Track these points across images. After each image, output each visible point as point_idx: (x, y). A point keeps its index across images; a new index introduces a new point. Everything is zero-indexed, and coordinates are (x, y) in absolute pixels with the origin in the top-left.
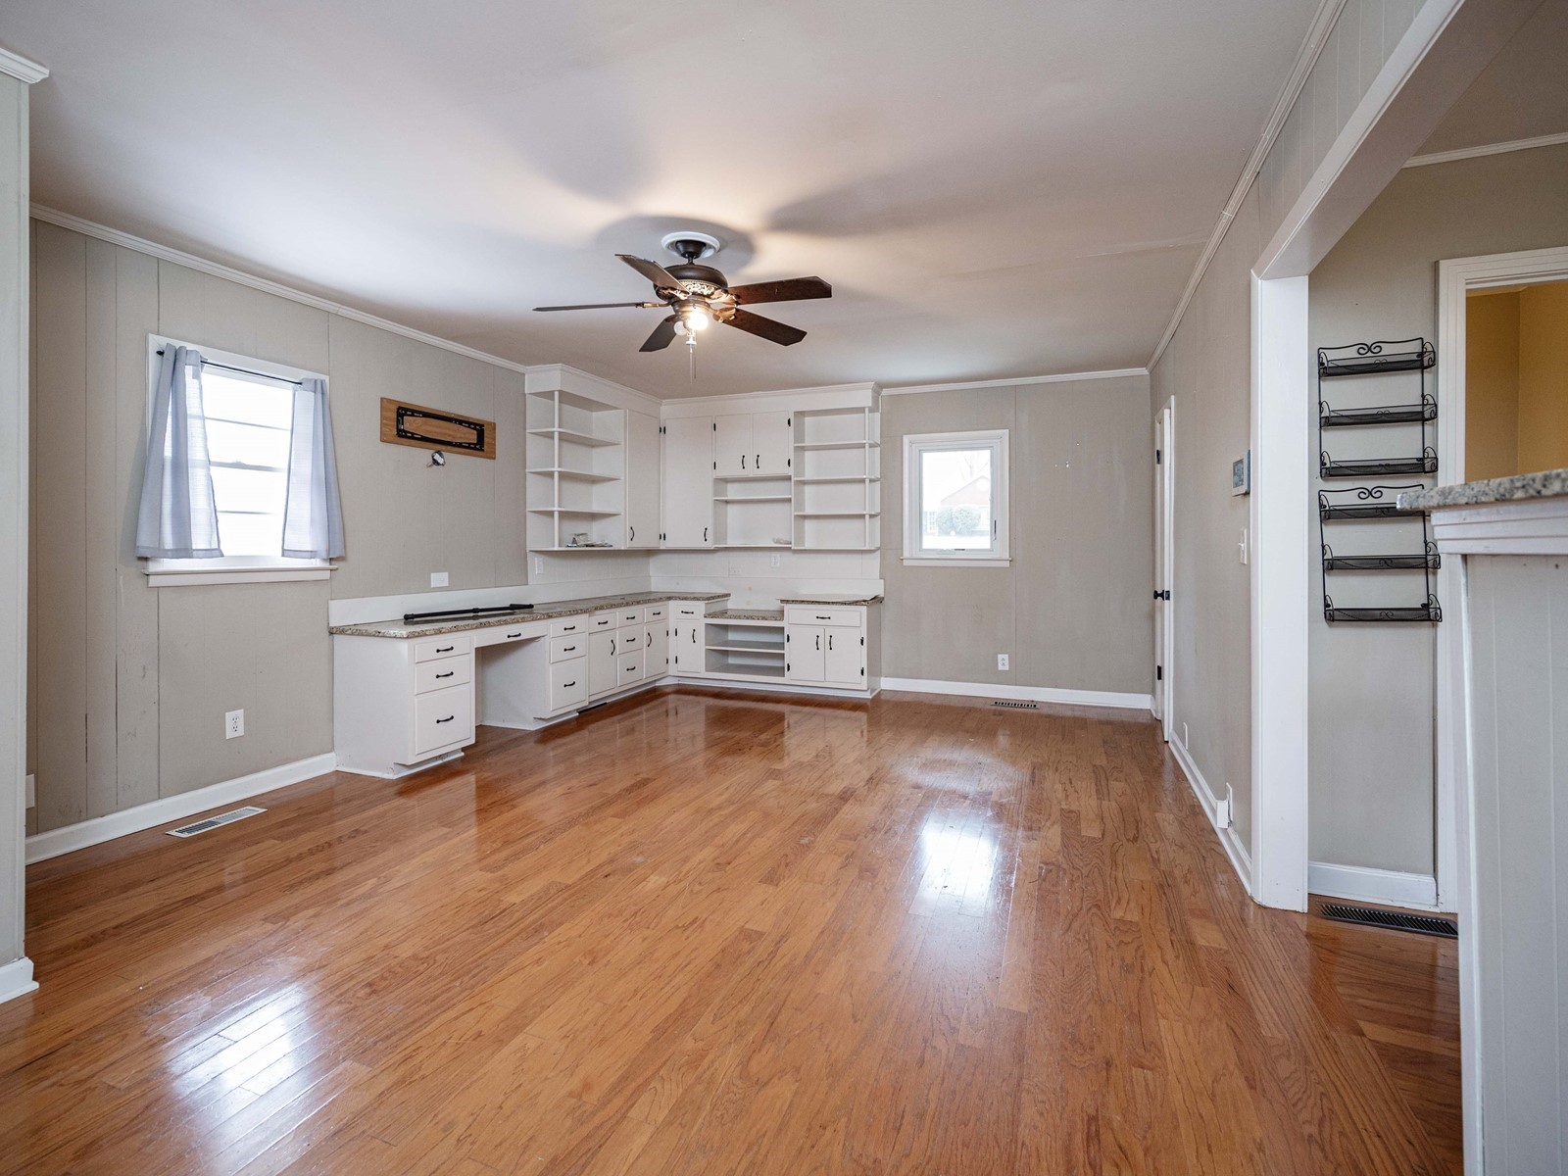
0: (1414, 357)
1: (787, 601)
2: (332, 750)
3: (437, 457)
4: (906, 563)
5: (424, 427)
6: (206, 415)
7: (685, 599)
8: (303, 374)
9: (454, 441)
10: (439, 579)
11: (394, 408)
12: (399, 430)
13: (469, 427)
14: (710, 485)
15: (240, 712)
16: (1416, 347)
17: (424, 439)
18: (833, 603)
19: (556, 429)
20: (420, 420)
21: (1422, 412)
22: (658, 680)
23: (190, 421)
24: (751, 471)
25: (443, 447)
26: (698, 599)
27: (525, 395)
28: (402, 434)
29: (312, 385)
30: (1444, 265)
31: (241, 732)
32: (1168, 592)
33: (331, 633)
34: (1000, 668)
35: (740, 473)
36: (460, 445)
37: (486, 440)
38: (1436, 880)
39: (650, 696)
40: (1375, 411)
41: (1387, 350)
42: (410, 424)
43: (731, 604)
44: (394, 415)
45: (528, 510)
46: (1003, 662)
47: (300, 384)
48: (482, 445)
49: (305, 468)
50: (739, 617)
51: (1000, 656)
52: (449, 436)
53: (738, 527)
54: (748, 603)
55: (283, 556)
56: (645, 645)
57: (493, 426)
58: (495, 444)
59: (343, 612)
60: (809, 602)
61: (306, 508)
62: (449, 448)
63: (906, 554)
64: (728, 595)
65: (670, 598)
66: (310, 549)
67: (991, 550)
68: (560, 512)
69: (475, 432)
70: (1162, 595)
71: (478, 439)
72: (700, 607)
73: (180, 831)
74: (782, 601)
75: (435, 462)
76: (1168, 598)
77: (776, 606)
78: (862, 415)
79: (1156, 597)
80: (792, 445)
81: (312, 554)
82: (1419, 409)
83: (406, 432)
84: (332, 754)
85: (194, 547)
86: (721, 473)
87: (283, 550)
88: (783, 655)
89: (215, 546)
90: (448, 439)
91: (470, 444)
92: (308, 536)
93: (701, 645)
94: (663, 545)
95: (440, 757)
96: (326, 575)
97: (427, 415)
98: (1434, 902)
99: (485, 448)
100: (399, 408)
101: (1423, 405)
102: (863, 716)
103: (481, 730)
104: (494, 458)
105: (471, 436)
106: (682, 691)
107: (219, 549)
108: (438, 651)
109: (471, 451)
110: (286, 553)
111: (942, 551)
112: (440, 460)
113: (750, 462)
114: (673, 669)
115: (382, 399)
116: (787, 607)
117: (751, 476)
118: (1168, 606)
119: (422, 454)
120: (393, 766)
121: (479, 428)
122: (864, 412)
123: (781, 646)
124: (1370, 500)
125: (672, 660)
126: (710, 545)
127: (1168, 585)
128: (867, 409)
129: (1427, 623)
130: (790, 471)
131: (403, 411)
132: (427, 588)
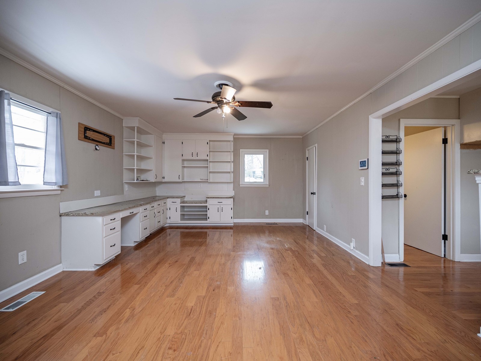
0: (395, 140)
1: (209, 198)
2: (61, 263)
3: (97, 147)
4: (241, 186)
5: (93, 136)
6: (13, 124)
7: (173, 198)
8: (51, 110)
9: (103, 141)
10: (97, 193)
11: (83, 127)
12: (85, 136)
13: (107, 137)
14: (181, 161)
15: (25, 252)
16: (395, 137)
17: (93, 140)
18: (223, 198)
19: (136, 140)
20: (92, 133)
21: (397, 152)
22: (165, 224)
23: (6, 126)
24: (195, 158)
25: (99, 144)
26: (178, 198)
27: (123, 127)
28: (86, 137)
29: (55, 115)
30: (401, 119)
31: (25, 260)
32: (315, 193)
33: (60, 216)
34: (266, 214)
35: (191, 158)
36: (104, 143)
37: (112, 142)
38: (399, 255)
39: (162, 230)
40: (391, 151)
41: (391, 137)
42: (89, 134)
43: (186, 199)
44: (83, 130)
45: (124, 168)
46: (267, 212)
47: (50, 113)
48: (111, 144)
49: (53, 148)
50: (193, 203)
51: (266, 211)
52: (101, 139)
53: (188, 175)
54: (191, 199)
55: (44, 185)
56: (162, 214)
57: (114, 137)
58: (114, 144)
59: (64, 207)
60: (215, 198)
61: (53, 164)
62: (101, 144)
63: (241, 183)
64: (185, 196)
65: (168, 198)
66: (55, 182)
67: (263, 182)
68: (137, 169)
69: (109, 139)
70: (313, 193)
71: (109, 141)
72: (178, 201)
73: (5, 309)
74: (207, 198)
75: (96, 149)
76: (315, 194)
77: (204, 199)
78: (230, 143)
79: (311, 194)
80: (208, 150)
81: (55, 184)
82: (396, 151)
83: (88, 137)
84: (61, 265)
85: (9, 181)
86: (184, 158)
87: (44, 182)
88: (207, 214)
89: (18, 181)
90: (101, 141)
91: (107, 143)
92: (53, 177)
93: (179, 212)
94: (164, 180)
96: (59, 192)
97: (94, 131)
98: (399, 260)
99: (112, 145)
100: (85, 127)
101: (397, 150)
102: (232, 231)
103: (122, 248)
104: (114, 149)
105: (107, 140)
106: (171, 228)
107: (18, 182)
108: (111, 220)
109: (107, 145)
110: (45, 183)
111: (251, 182)
112: (98, 149)
113: (195, 154)
114: (169, 221)
115: (79, 123)
116: (208, 200)
117: (195, 159)
118: (315, 196)
119: (92, 146)
120: (94, 265)
121: (110, 137)
122: (230, 142)
123: (207, 211)
124: (387, 171)
125: (168, 218)
126: (180, 180)
127: (315, 191)
128: (231, 141)
129: (397, 198)
130: (208, 158)
131: (86, 129)
132: (93, 197)
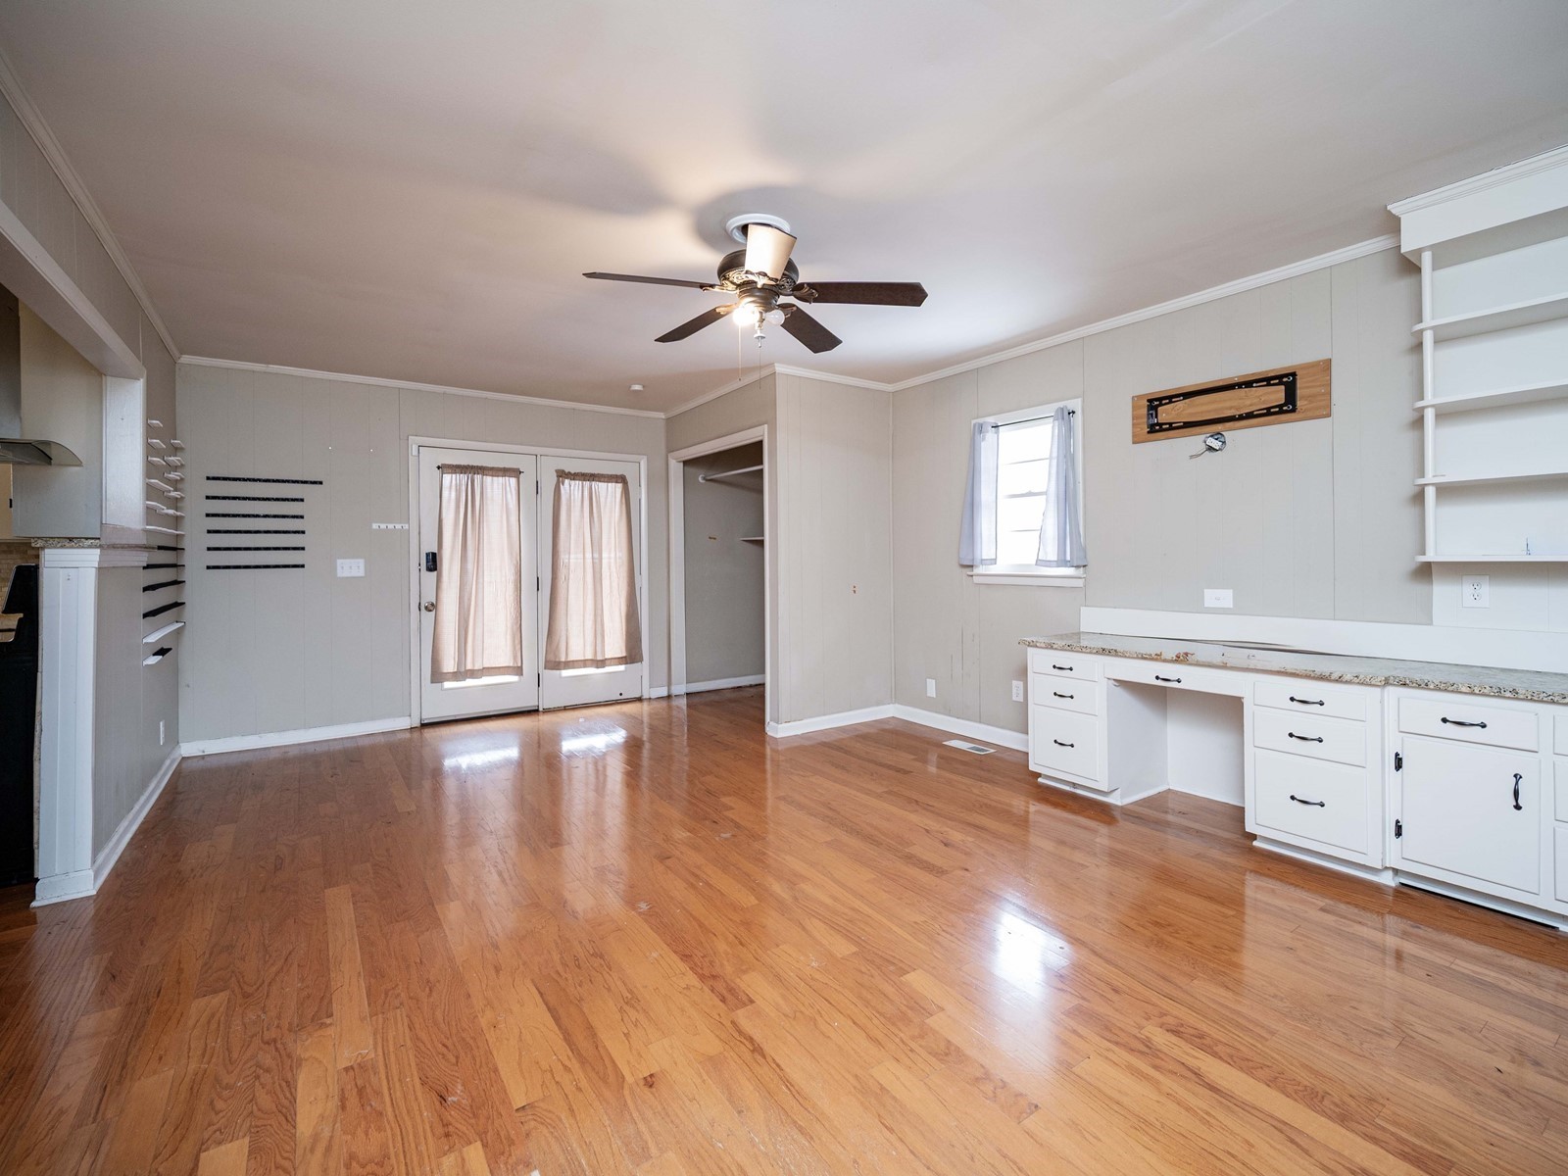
3: (1213, 440)
9: (1241, 412)
10: (1219, 597)
11: (1146, 402)
12: (1152, 426)
13: (1269, 384)
17: (1188, 425)
19: (1425, 323)
25: (1218, 427)
28: (1158, 428)
36: (1250, 416)
37: (1300, 393)
42: (1166, 414)
44: (1146, 411)
48: (1292, 402)
52: (1233, 407)
58: (1329, 393)
62: (1233, 423)
69: (1281, 388)
71: (1285, 396)
75: (1210, 448)
83: (1163, 424)
90: (1230, 413)
91: (1269, 408)
95: (1074, 785)
97: (1190, 394)
99: (1301, 405)
100: (1152, 398)
104: (1329, 414)
105: (1274, 396)
108: (1054, 667)
109: (1275, 417)
112: (1217, 444)
115: (1131, 397)
121: (1288, 380)
131: (1155, 403)
